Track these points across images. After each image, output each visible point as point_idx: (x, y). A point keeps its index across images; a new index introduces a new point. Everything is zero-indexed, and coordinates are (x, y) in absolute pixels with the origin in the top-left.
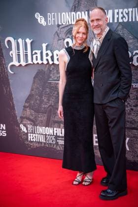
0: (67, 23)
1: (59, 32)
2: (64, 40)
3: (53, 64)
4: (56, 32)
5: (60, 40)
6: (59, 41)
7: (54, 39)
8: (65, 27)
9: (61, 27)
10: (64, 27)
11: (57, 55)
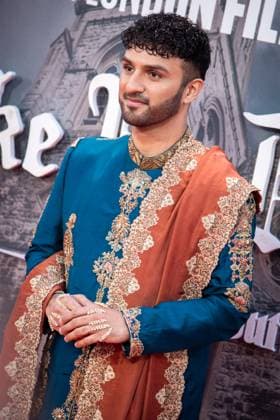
0: (122, 8)
1: (76, 36)
2: (91, 75)
3: (19, 169)
4: (65, 33)
5: (74, 71)
6: (70, 77)
7: (48, 61)
8: (112, 20)
9: (89, 16)
10: (103, 22)
11: (46, 137)
